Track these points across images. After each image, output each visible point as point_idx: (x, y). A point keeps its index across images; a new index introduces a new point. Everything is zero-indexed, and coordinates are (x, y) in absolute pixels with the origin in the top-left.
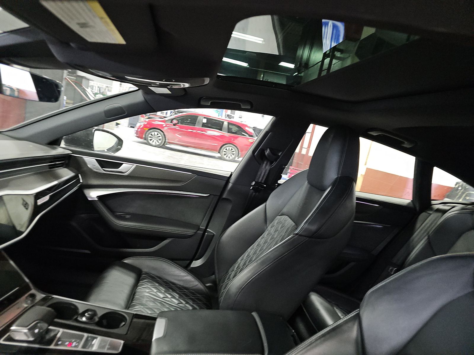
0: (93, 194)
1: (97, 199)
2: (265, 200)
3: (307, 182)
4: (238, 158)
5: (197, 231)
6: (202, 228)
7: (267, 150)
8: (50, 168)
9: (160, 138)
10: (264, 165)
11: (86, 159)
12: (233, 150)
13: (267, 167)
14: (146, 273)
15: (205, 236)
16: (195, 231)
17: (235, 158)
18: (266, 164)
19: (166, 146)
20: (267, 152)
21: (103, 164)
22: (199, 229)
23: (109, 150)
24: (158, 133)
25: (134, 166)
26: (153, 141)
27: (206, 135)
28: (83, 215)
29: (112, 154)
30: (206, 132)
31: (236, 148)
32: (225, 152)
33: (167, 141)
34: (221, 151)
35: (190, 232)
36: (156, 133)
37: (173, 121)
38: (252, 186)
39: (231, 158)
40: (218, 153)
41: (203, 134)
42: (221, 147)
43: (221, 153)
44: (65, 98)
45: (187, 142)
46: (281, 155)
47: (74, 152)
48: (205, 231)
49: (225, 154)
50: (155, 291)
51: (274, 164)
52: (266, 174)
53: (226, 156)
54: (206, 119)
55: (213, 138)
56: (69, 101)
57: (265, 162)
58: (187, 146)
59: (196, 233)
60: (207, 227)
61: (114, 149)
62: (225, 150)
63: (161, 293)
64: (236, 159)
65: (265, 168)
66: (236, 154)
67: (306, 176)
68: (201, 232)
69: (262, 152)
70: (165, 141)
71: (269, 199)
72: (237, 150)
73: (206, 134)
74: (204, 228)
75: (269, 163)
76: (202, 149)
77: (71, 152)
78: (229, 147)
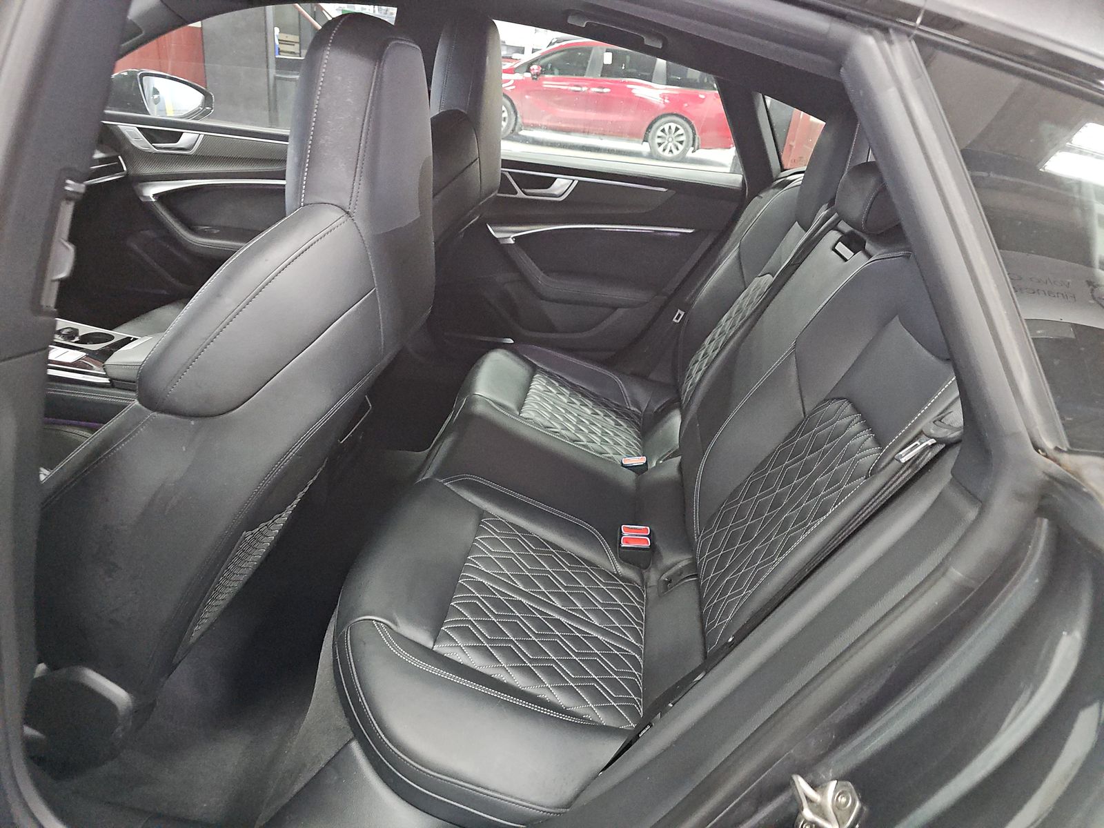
4: (693, 152)
11: (124, 127)
12: (681, 131)
17: (685, 151)
21: (151, 136)
31: (687, 126)
32: (659, 137)
33: (519, 120)
34: (650, 135)
37: (531, 68)
39: (676, 152)
40: (644, 142)
41: (604, 96)
42: (650, 127)
43: (650, 141)
44: (277, 30)
49: (660, 144)
53: (662, 147)
54: (610, 54)
56: (284, 37)
58: (567, 131)
62: (659, 133)
64: (689, 154)
66: (688, 141)
70: (516, 124)
72: (690, 130)
78: (670, 124)
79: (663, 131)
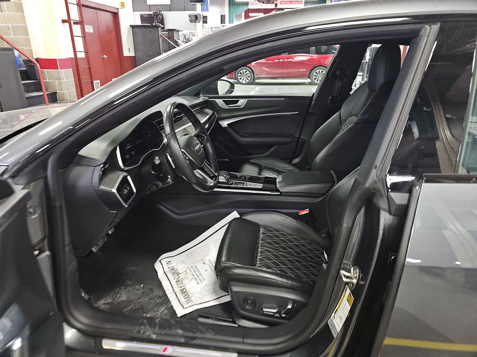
0: (225, 123)
1: (227, 126)
2: (339, 109)
3: (368, 89)
5: (293, 139)
6: (297, 136)
7: (337, 71)
8: (201, 110)
9: (249, 75)
10: (337, 83)
11: (217, 101)
13: (339, 84)
14: (264, 167)
15: (300, 141)
16: (292, 139)
18: (339, 82)
19: (256, 81)
20: (338, 72)
21: (227, 103)
22: (294, 137)
23: (226, 93)
24: (246, 70)
25: (247, 100)
26: (243, 80)
27: (294, 62)
28: (221, 138)
29: (229, 95)
30: (293, 59)
32: (315, 76)
33: (255, 76)
34: (311, 75)
35: (288, 140)
36: (244, 71)
38: (329, 100)
40: (308, 78)
41: (291, 62)
42: (311, 72)
43: (311, 78)
45: (275, 74)
46: (349, 72)
47: (210, 98)
48: (299, 138)
49: (315, 79)
50: (272, 174)
51: (344, 81)
52: (339, 89)
53: (316, 80)
55: (301, 63)
57: (338, 80)
58: (276, 78)
59: (292, 140)
60: (300, 135)
61: (229, 92)
62: (315, 74)
63: (276, 175)
65: (338, 84)
67: (367, 85)
68: (296, 139)
69: (334, 73)
70: (254, 78)
71: (342, 107)
73: (293, 60)
74: (298, 136)
75: (340, 81)
76: (290, 77)
77: (208, 98)
78: (319, 70)
79: (316, 73)
